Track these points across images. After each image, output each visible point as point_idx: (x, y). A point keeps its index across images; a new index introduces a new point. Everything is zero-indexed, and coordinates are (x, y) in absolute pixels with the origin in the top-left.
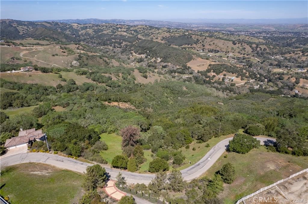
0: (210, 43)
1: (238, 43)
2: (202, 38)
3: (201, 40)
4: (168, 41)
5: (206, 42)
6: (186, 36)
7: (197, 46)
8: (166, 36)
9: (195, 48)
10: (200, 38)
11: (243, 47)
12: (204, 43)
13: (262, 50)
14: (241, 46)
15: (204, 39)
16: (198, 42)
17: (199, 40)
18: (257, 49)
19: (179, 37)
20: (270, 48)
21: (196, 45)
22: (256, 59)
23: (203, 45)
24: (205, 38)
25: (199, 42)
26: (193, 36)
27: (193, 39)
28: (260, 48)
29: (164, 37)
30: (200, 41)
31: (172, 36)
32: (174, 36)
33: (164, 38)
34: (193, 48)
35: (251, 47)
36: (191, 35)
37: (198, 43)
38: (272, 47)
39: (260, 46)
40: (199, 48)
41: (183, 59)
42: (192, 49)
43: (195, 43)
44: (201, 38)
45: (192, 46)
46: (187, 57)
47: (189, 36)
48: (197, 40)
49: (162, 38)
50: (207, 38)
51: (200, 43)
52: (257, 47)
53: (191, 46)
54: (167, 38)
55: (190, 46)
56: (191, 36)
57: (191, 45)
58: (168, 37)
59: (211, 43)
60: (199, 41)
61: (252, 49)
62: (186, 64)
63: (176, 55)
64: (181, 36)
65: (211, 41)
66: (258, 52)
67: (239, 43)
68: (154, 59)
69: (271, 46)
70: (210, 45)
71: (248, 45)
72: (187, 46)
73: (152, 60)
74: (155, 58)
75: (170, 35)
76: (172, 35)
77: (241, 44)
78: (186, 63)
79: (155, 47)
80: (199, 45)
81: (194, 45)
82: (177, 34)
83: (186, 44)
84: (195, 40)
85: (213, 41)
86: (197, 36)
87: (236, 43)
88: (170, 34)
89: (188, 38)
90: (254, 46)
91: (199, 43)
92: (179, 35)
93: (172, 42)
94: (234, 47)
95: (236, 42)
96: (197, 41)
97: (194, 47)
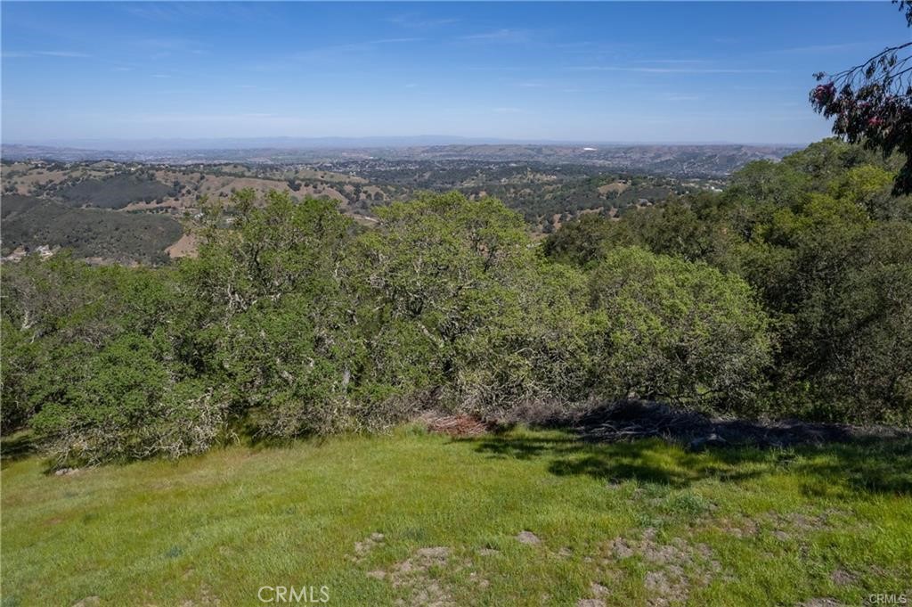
0: (221, 190)
1: (303, 184)
2: (192, 178)
3: (190, 182)
4: (63, 196)
5: (208, 189)
6: (133, 177)
7: (180, 202)
8: (51, 181)
9: (174, 208)
10: (183, 179)
11: (323, 193)
12: (199, 192)
13: (373, 198)
14: (315, 192)
15: (198, 182)
16: (180, 192)
17: (182, 184)
18: (358, 197)
19: (104, 179)
20: (389, 191)
21: (177, 200)
22: (368, 218)
23: (198, 197)
24: (202, 178)
25: (184, 191)
26: (159, 175)
27: (159, 182)
28: (365, 192)
29: (42, 183)
30: (188, 188)
31: (77, 179)
32: (85, 177)
33: (42, 188)
34: (169, 210)
35: (341, 192)
36: (151, 172)
37: (180, 195)
38: (393, 189)
39: (365, 189)
40: (190, 207)
41: (147, 237)
42: (166, 211)
43: (171, 195)
44: (187, 178)
45: (163, 205)
46: (160, 228)
47: (145, 176)
48: (176, 184)
49: (33, 189)
50: (206, 176)
51: (189, 192)
52: (357, 192)
53: (158, 205)
54: (58, 187)
55: (153, 205)
56: (153, 175)
57: (157, 203)
58: (61, 183)
59: (227, 190)
60: (184, 187)
61: (346, 196)
62: (166, 251)
63: (117, 229)
64: (111, 177)
65: (223, 185)
66: (364, 203)
67: (307, 185)
68: (24, 253)
69: (389, 187)
70: (221, 195)
71: (332, 187)
72: (142, 205)
73: (11, 258)
74: (27, 249)
75: (66, 177)
76: (75, 174)
77: (315, 187)
78: (163, 249)
79: (14, 213)
80: (187, 200)
81: (171, 202)
82: (94, 173)
83: (141, 200)
84: (168, 184)
85: (228, 184)
86: (170, 173)
87: (300, 185)
88: (65, 174)
89: (140, 180)
90: (349, 188)
91: (183, 195)
92: (103, 174)
93: (83, 199)
94: (296, 196)
95: (297, 182)
96: (178, 188)
97: (170, 207)
